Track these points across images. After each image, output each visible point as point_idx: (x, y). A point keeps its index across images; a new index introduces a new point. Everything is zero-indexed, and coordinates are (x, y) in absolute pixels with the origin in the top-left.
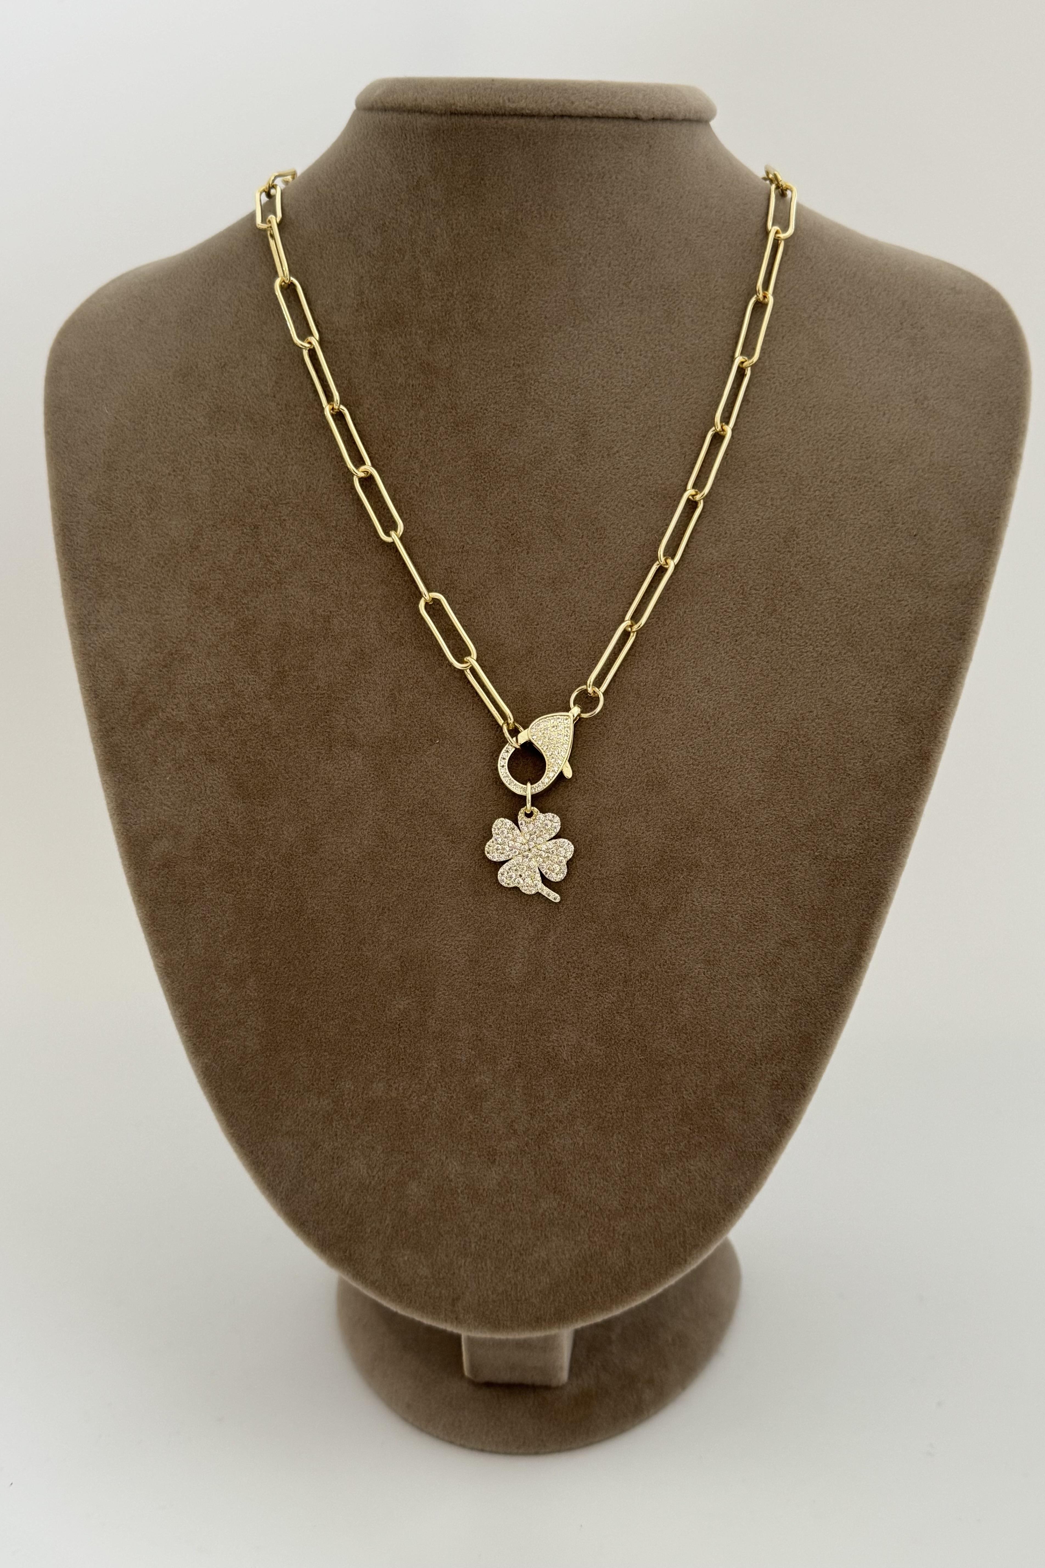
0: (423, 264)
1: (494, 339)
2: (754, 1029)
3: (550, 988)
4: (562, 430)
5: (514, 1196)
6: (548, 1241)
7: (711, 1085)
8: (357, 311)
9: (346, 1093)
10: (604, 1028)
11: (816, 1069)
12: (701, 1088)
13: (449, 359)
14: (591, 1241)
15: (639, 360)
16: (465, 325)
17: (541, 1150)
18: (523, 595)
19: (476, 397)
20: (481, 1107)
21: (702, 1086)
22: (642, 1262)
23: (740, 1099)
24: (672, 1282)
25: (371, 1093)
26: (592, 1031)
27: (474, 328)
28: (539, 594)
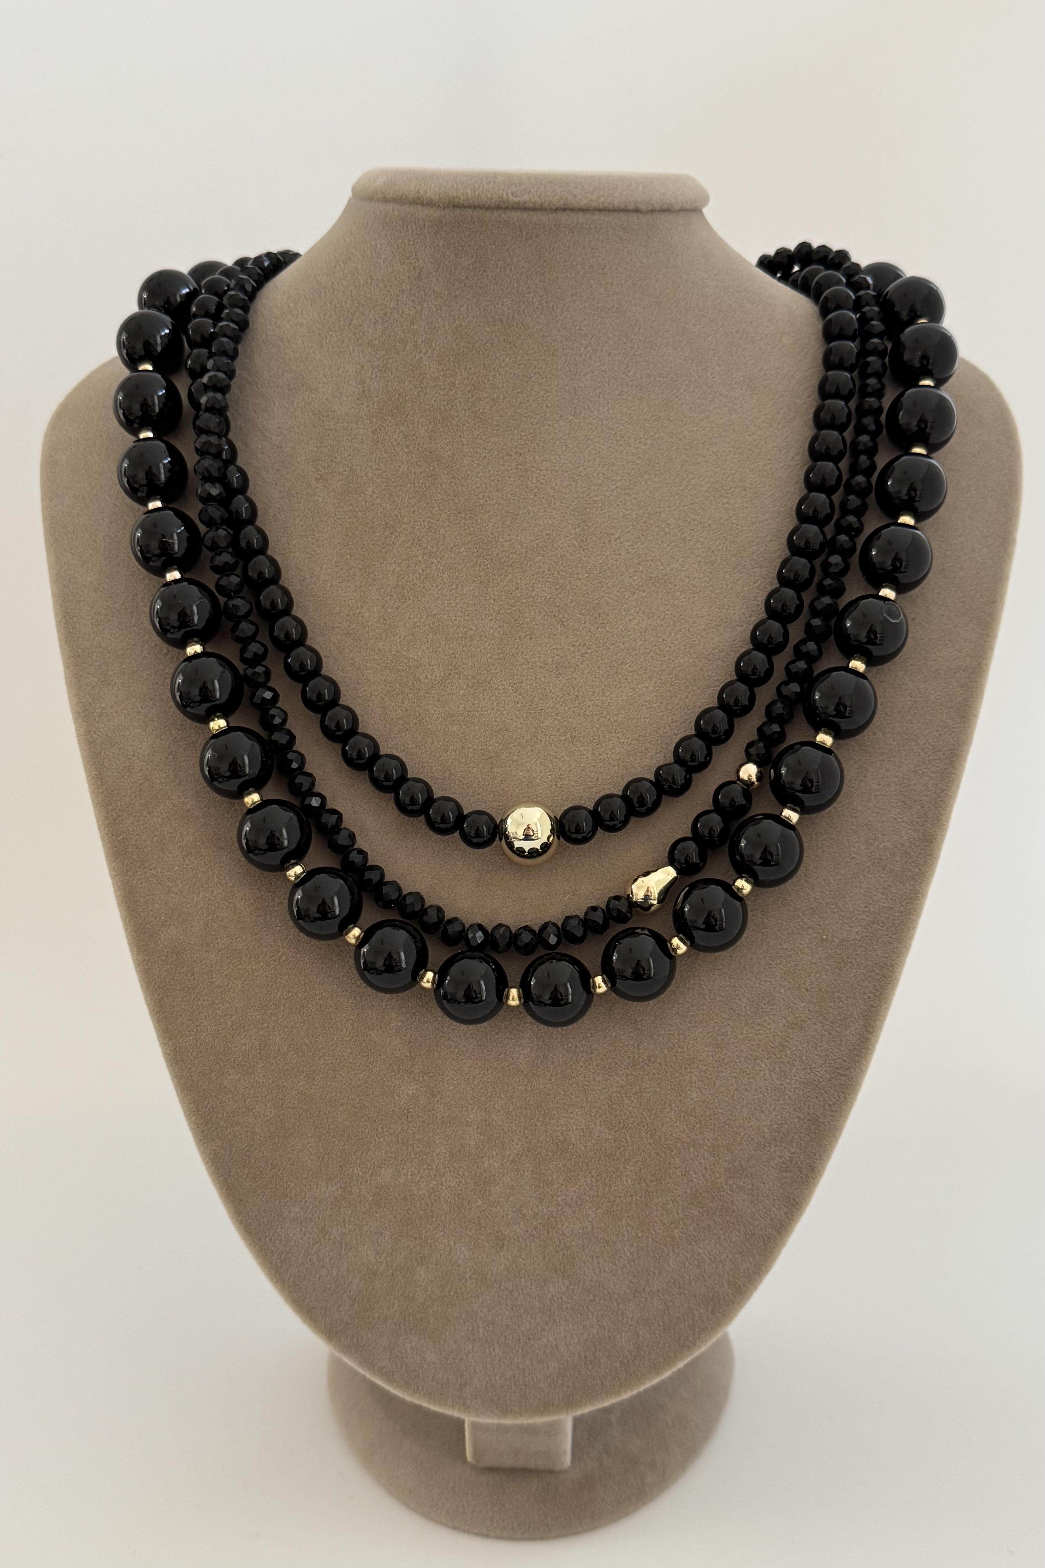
0: (425, 354)
1: (496, 428)
2: (763, 1111)
3: (559, 1071)
4: (564, 517)
5: (523, 1281)
6: (557, 1325)
7: (719, 1168)
8: (358, 399)
9: (355, 1179)
10: (613, 1112)
11: (825, 1151)
12: (710, 1172)
13: (451, 447)
14: (599, 1325)
15: (638, 448)
16: (467, 414)
17: (550, 1235)
18: (526, 679)
19: (478, 485)
20: (489, 1191)
21: (711, 1169)
22: (650, 1346)
23: (749, 1182)
24: (680, 1365)
25: (379, 1178)
26: (601, 1115)
27: (476, 417)
28: (543, 679)
